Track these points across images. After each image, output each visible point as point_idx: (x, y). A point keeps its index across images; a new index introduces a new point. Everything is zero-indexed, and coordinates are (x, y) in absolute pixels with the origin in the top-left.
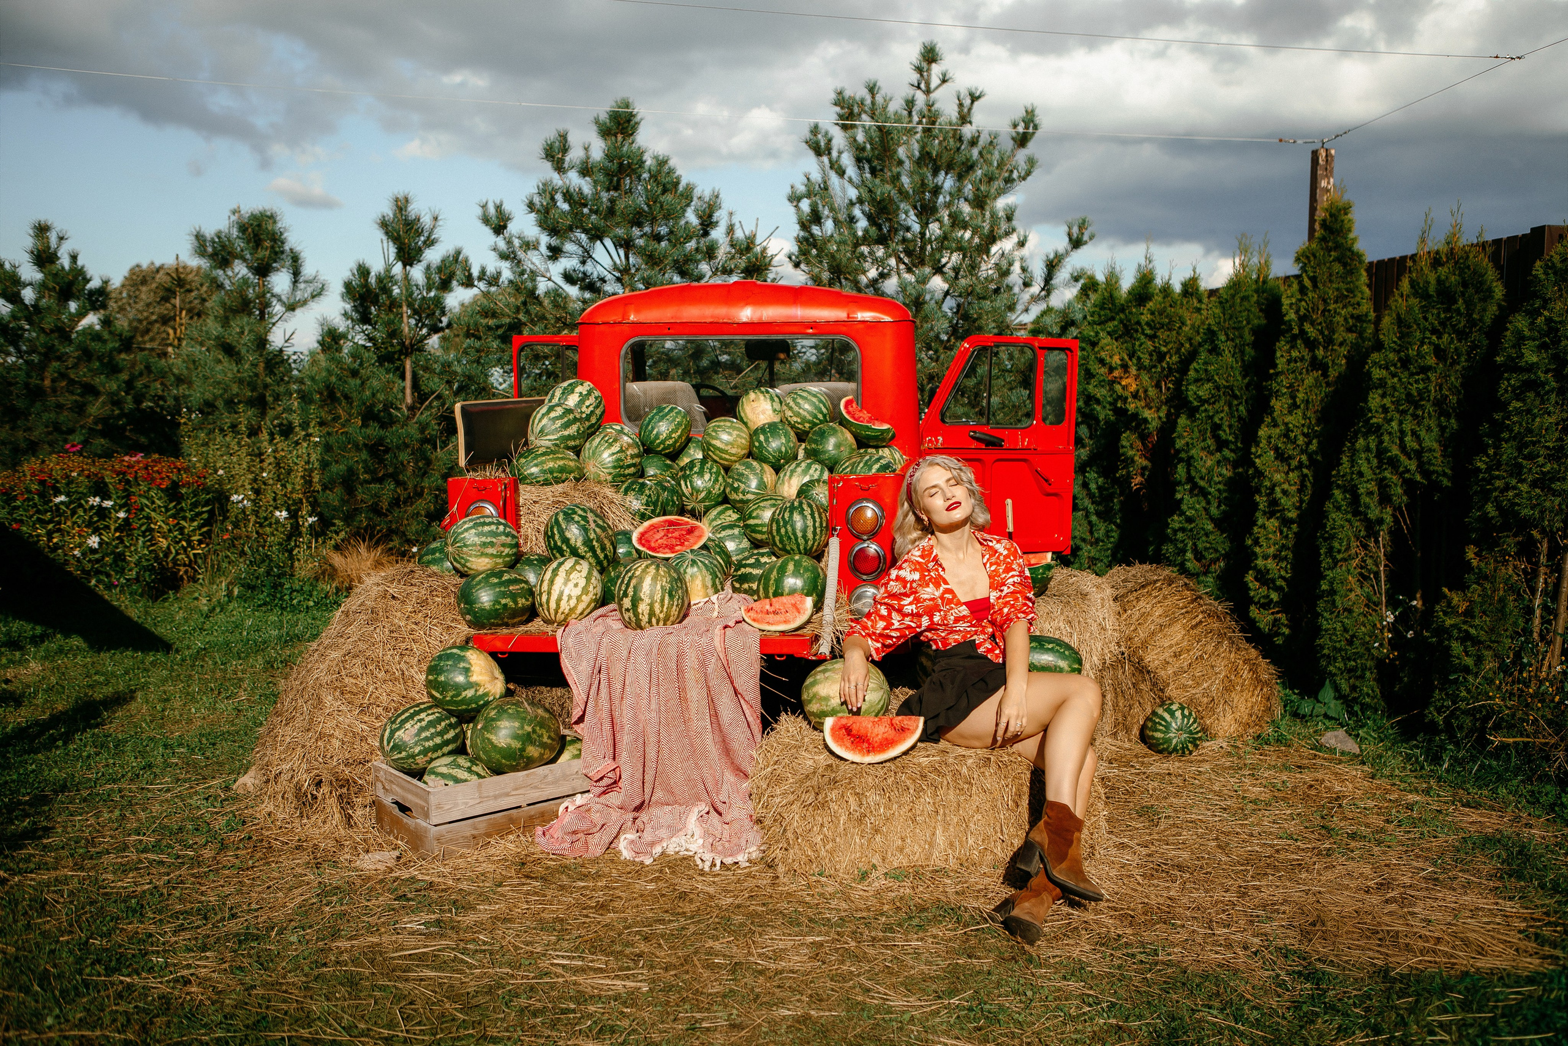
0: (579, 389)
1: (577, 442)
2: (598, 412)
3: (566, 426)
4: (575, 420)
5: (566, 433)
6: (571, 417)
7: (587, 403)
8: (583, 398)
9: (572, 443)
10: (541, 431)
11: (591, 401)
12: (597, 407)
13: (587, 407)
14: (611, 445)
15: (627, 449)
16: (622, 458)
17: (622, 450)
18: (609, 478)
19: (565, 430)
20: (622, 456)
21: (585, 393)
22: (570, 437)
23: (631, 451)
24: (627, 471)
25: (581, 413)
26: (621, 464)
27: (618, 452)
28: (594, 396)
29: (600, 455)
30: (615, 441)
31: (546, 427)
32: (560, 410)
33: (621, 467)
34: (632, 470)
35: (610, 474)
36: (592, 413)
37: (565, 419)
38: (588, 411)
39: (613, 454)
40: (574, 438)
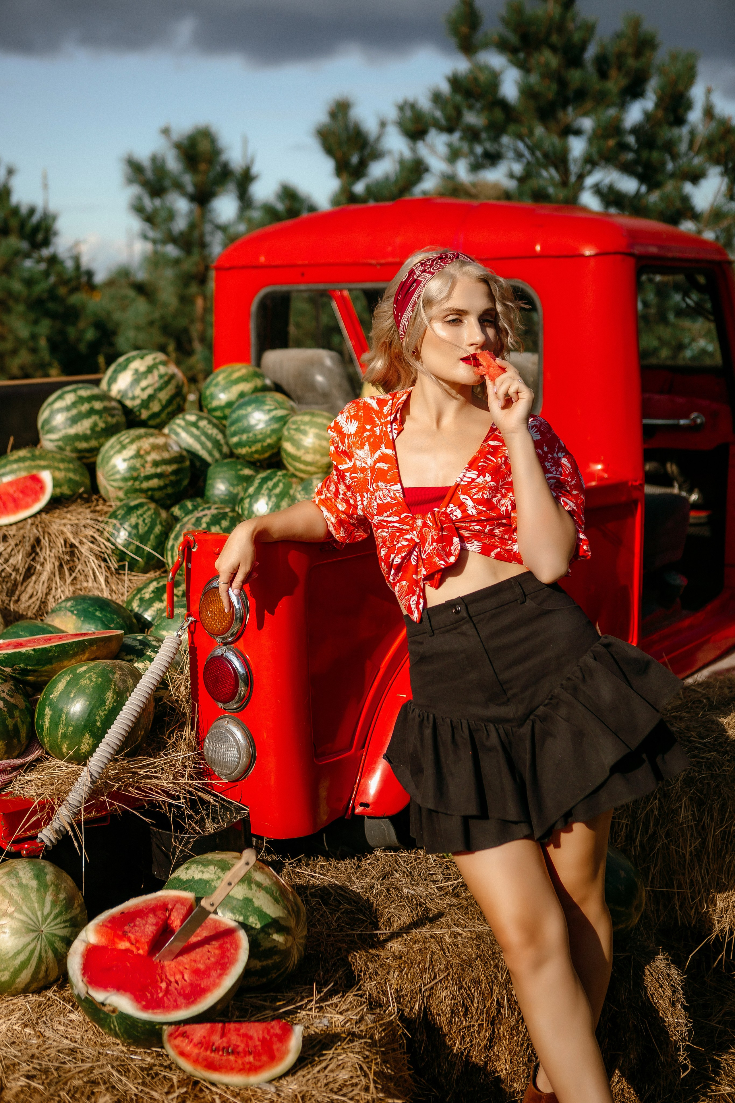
0: (137, 364)
1: (93, 443)
2: (164, 396)
3: (74, 420)
4: (91, 412)
5: (72, 431)
6: (85, 407)
7: (144, 383)
8: (138, 377)
9: (84, 445)
10: (43, 427)
11: (153, 380)
12: (161, 389)
13: (143, 389)
14: (124, 447)
15: (148, 453)
16: (138, 465)
17: (138, 455)
18: (121, 494)
19: (71, 426)
20: (138, 463)
21: (142, 369)
22: (77, 437)
23: (154, 456)
24: (145, 485)
25: (133, 398)
26: (135, 474)
27: (132, 458)
28: (156, 373)
29: (108, 462)
30: (132, 442)
31: (47, 421)
32: (70, 398)
33: (135, 479)
34: (155, 483)
35: (120, 488)
36: (151, 398)
37: (74, 412)
38: (145, 395)
39: (125, 460)
40: (85, 438)
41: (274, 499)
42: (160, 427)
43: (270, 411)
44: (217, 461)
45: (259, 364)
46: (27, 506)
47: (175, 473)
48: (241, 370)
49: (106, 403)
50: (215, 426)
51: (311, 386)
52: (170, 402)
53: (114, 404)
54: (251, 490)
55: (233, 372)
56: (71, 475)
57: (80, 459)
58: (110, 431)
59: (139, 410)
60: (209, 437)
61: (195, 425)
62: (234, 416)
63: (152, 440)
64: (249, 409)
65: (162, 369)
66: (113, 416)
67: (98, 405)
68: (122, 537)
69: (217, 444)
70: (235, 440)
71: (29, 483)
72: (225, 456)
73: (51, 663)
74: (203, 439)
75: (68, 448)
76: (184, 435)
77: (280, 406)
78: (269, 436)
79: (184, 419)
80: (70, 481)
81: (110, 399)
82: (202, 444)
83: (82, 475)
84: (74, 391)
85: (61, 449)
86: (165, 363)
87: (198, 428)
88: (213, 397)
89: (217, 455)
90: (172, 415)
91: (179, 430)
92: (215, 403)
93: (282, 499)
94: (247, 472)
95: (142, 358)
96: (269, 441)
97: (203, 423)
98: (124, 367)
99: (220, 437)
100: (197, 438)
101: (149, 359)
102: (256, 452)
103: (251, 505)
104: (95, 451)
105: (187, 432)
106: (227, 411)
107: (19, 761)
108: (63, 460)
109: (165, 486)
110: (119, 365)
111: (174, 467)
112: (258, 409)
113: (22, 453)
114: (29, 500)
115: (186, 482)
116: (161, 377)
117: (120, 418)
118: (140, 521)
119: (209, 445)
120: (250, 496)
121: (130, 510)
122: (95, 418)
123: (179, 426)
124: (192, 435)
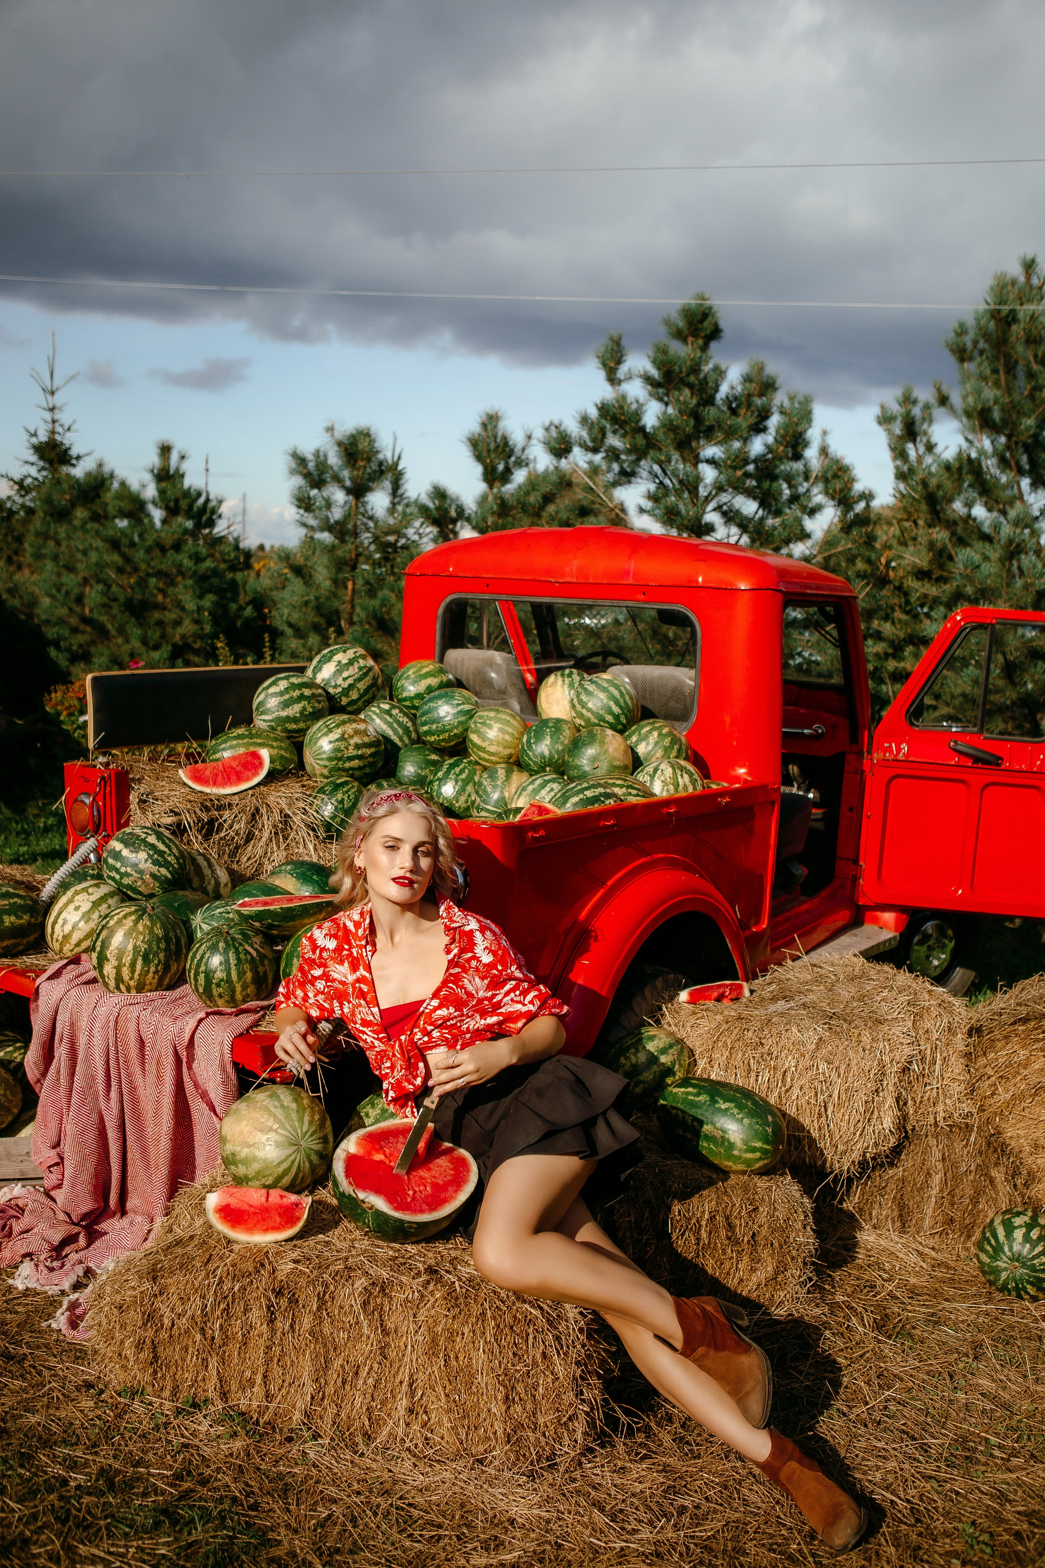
0: (339, 657)
1: (302, 725)
2: (362, 686)
3: (286, 705)
4: (302, 697)
5: (284, 714)
6: (297, 693)
7: (345, 674)
8: (341, 668)
9: (294, 726)
10: (257, 709)
11: (353, 671)
12: (359, 680)
13: (345, 679)
14: (330, 731)
15: (351, 737)
16: (342, 747)
17: (342, 738)
18: (326, 772)
19: (283, 709)
20: (342, 745)
21: (345, 661)
22: (288, 719)
23: (357, 740)
24: (347, 765)
25: (336, 686)
26: (339, 755)
27: (337, 740)
28: (356, 665)
29: (315, 743)
30: (337, 726)
31: (261, 704)
32: (283, 685)
33: (339, 759)
34: (356, 763)
35: (326, 767)
36: (351, 686)
37: (287, 697)
38: (346, 685)
39: (331, 742)
40: (295, 720)
41: (460, 783)
42: (357, 712)
43: (458, 705)
44: (406, 746)
45: (441, 661)
46: (248, 779)
47: (372, 755)
48: (429, 666)
49: (314, 691)
50: (405, 714)
51: (489, 683)
52: (367, 691)
53: (320, 691)
54: (440, 774)
55: (422, 667)
56: (283, 753)
57: (289, 738)
58: (316, 716)
59: (340, 698)
60: (400, 724)
61: (388, 712)
62: (426, 708)
63: (354, 725)
64: (440, 703)
65: (362, 662)
66: (319, 702)
67: (307, 692)
68: (328, 810)
69: (407, 730)
70: (425, 728)
71: (250, 758)
72: (413, 742)
73: (294, 920)
74: (395, 725)
75: (279, 728)
76: (378, 721)
77: (467, 701)
78: (457, 727)
79: (379, 707)
80: (282, 756)
81: (318, 686)
82: (394, 730)
83: (291, 753)
84: (287, 678)
85: (273, 728)
86: (363, 657)
87: (391, 716)
88: (403, 688)
89: (406, 741)
90: (368, 703)
91: (374, 717)
92: (405, 694)
93: (467, 784)
94: (434, 757)
95: (345, 652)
96: (455, 731)
97: (395, 712)
98: (328, 659)
99: (409, 724)
100: (390, 725)
101: (350, 654)
102: (443, 740)
103: (440, 787)
104: (303, 732)
105: (381, 719)
106: (416, 703)
107: (265, 1003)
108: (276, 739)
109: (364, 766)
110: (324, 656)
111: (373, 750)
112: (447, 703)
113: (241, 731)
114: (250, 773)
115: (380, 764)
116: (360, 669)
117: (324, 704)
118: (346, 798)
119: (400, 731)
120: (439, 779)
121: (337, 787)
122: (304, 703)
123: (374, 712)
124: (386, 722)
